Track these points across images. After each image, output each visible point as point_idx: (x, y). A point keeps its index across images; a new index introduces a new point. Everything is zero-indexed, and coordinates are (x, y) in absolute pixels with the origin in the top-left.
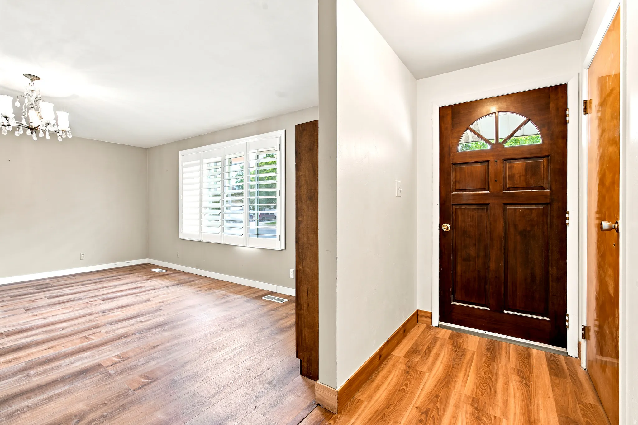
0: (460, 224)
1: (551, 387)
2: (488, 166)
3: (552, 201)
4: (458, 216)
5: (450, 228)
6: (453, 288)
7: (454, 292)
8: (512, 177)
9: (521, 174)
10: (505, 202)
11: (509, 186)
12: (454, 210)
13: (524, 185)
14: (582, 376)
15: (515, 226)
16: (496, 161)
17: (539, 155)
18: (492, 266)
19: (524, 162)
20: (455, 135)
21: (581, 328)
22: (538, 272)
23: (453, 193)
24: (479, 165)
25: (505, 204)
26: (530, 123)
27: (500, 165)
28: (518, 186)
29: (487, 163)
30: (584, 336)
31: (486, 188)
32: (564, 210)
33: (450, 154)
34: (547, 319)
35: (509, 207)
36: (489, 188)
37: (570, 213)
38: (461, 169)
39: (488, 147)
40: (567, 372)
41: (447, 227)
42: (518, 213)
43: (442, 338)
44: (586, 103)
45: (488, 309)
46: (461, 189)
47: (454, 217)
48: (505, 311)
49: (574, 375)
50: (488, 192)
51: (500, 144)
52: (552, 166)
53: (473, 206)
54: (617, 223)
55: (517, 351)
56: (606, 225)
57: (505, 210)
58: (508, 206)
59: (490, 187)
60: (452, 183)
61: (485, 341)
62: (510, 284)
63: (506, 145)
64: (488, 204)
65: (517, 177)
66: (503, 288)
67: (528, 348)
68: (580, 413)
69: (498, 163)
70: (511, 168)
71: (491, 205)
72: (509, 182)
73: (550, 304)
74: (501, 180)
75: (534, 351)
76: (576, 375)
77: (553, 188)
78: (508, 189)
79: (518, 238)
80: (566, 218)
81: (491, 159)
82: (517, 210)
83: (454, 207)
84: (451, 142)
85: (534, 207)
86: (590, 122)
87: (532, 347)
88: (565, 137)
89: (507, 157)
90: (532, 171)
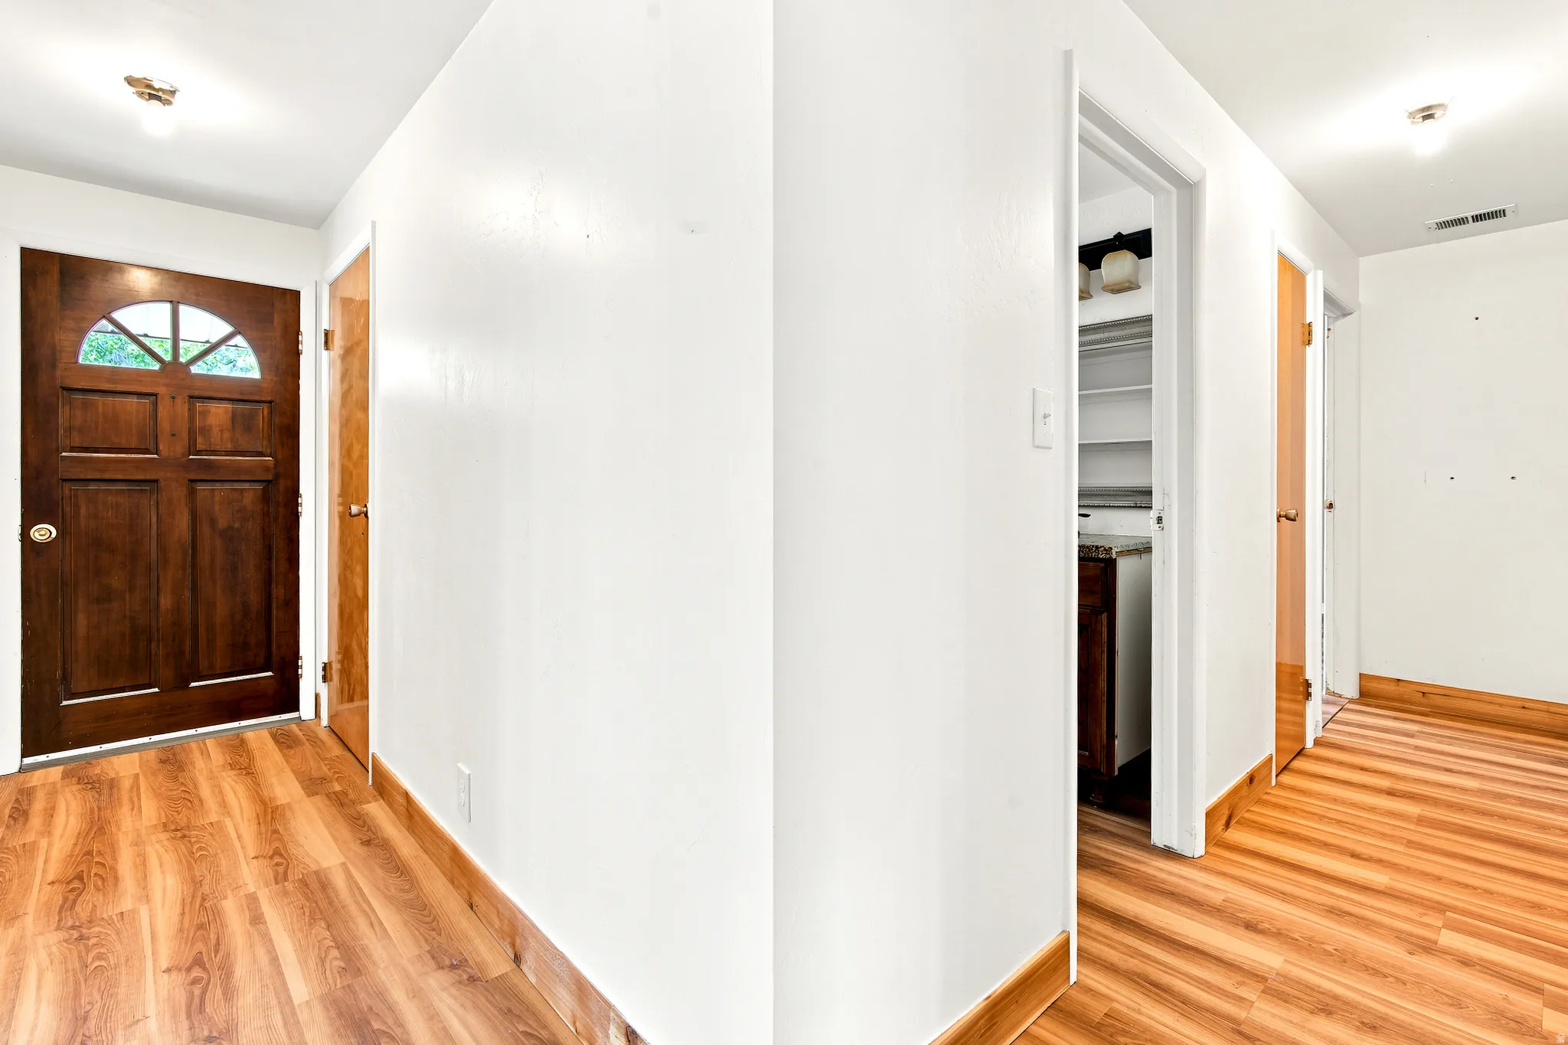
0: (83, 522)
1: (284, 762)
2: (155, 404)
3: (277, 476)
4: (77, 506)
5: (54, 534)
6: (64, 669)
7: (66, 678)
8: (205, 431)
9: (224, 428)
10: (193, 477)
11: (200, 447)
12: (67, 492)
13: (229, 447)
14: (324, 735)
15: (213, 522)
16: (173, 398)
17: (257, 398)
18: (166, 602)
19: (229, 406)
20: (70, 324)
21: (320, 667)
22: (255, 598)
23: (64, 454)
24: (134, 400)
25: (191, 481)
26: (239, 340)
27: (182, 407)
28: (218, 448)
29: (152, 398)
30: (325, 679)
31: (152, 448)
32: (294, 493)
33: (54, 366)
34: (270, 674)
35: (200, 487)
36: (157, 448)
37: (303, 497)
38: (85, 405)
39: (156, 366)
40: (304, 738)
41: (43, 532)
42: (217, 498)
43: (43, 785)
44: (326, 334)
45: (156, 690)
46: (84, 445)
47: (67, 509)
48: (193, 684)
49: (314, 740)
50: (156, 456)
51: (181, 363)
52: (277, 420)
53: (120, 484)
54: (366, 506)
55: (220, 744)
56: (355, 509)
57: (192, 493)
58: (199, 484)
59: (161, 447)
60: (61, 431)
61: (152, 754)
62: (202, 631)
63: (195, 369)
64: (156, 481)
65: (216, 431)
66: (188, 643)
67: (238, 735)
68: (325, 769)
69: (179, 400)
70: (205, 414)
71: (162, 484)
72: (199, 440)
73: (274, 649)
74: (185, 435)
75: (249, 735)
76: (317, 737)
77: (280, 456)
78: (199, 453)
79: (218, 543)
80: (297, 504)
81: (161, 390)
82: (217, 493)
83: (67, 485)
84: (57, 337)
85: (247, 486)
86: (331, 364)
87: (245, 730)
88: (296, 375)
89: (196, 393)
90: (241, 423)
